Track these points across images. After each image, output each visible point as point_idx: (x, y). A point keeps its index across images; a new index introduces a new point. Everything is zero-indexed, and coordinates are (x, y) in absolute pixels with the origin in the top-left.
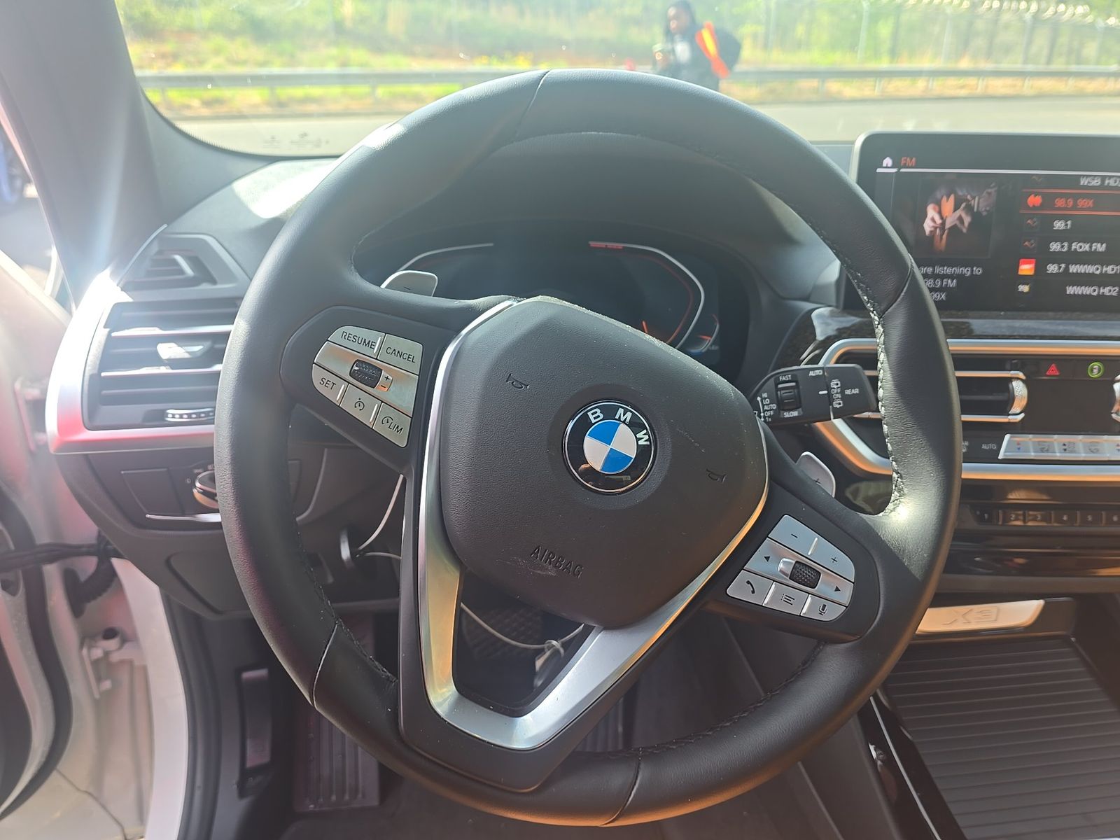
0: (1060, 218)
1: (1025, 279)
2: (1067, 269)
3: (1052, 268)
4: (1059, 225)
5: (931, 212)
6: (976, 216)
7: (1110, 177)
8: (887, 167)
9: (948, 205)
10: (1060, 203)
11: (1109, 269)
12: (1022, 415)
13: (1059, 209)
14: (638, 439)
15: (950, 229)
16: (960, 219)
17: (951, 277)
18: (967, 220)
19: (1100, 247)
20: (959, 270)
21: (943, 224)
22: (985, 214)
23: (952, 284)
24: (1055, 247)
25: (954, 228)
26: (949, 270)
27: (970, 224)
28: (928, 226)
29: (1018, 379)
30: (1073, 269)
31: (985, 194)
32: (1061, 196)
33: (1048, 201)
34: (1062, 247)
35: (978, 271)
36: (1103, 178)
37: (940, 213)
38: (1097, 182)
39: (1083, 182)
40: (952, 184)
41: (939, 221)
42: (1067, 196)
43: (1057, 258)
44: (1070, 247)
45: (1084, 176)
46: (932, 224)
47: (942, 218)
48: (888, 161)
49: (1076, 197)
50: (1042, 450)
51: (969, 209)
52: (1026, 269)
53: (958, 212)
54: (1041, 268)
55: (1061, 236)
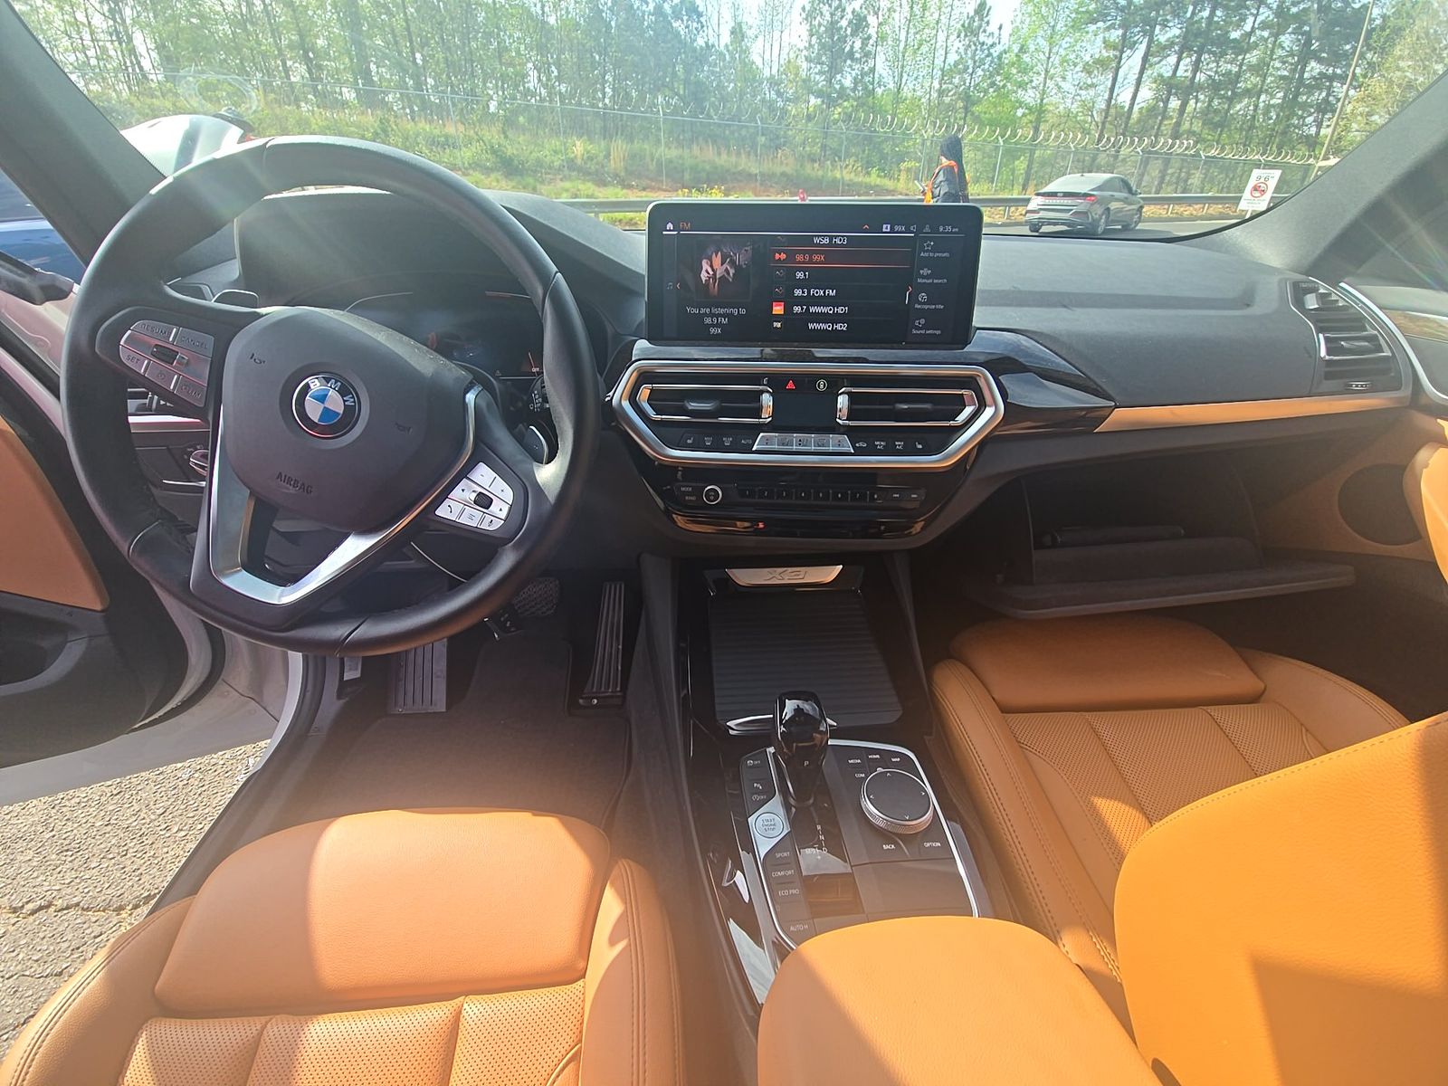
0: (800, 269)
1: (777, 318)
2: (808, 309)
3: (797, 309)
4: (800, 275)
5: (705, 265)
6: (738, 268)
7: (836, 237)
8: (670, 230)
9: (717, 260)
10: (799, 258)
11: (840, 310)
12: (770, 419)
13: (799, 263)
14: (345, 401)
15: (719, 278)
16: (727, 270)
17: (724, 316)
18: (732, 272)
19: (832, 293)
20: (729, 311)
21: (715, 274)
22: (744, 266)
23: (725, 321)
24: (798, 292)
25: (722, 277)
26: (722, 311)
27: (734, 274)
28: (704, 276)
29: (768, 392)
30: (812, 309)
31: (743, 251)
32: (800, 252)
33: (791, 256)
34: (803, 292)
35: (743, 311)
36: (831, 238)
37: (711, 266)
38: (826, 241)
39: (816, 240)
40: (718, 244)
41: (711, 273)
42: (804, 252)
43: (799, 301)
44: (809, 292)
45: (816, 236)
46: (707, 275)
47: (713, 270)
48: (670, 226)
49: (811, 253)
50: (783, 445)
51: (733, 263)
52: (778, 309)
53: (725, 266)
54: (788, 309)
55: (801, 284)
